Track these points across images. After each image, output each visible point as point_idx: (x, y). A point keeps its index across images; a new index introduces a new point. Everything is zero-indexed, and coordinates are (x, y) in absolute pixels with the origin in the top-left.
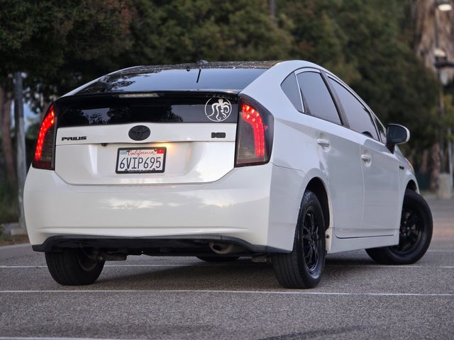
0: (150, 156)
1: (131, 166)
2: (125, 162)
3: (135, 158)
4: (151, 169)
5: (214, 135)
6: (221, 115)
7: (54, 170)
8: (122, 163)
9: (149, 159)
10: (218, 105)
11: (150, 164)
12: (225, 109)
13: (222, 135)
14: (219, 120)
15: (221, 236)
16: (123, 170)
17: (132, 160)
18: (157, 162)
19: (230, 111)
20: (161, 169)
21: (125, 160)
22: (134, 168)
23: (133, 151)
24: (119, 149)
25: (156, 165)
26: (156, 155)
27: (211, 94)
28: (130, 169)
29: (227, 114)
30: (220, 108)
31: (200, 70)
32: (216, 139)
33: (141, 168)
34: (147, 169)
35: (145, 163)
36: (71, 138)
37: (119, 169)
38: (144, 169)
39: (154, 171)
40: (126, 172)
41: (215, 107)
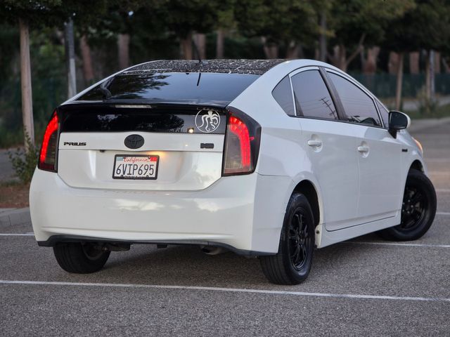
0: (145, 163)
1: (127, 172)
2: (121, 168)
3: (130, 165)
4: (145, 176)
5: (203, 146)
6: (210, 126)
7: (57, 172)
8: (118, 169)
9: (143, 167)
10: (207, 116)
11: (144, 171)
12: (214, 120)
13: (211, 146)
14: (208, 131)
15: (208, 242)
16: (119, 175)
17: (128, 167)
18: (150, 169)
19: (218, 122)
20: (154, 176)
21: (122, 166)
22: (129, 174)
23: (129, 158)
24: (116, 156)
25: (149, 172)
26: (150, 163)
27: (201, 107)
28: (126, 175)
29: (216, 126)
30: (209, 119)
31: (200, 74)
32: (205, 149)
33: (136, 174)
34: (142, 176)
35: (140, 170)
36: (73, 144)
37: (116, 175)
38: (138, 176)
39: (147, 178)
40: (122, 178)
41: (205, 118)
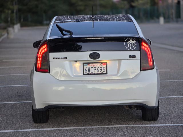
0: (100, 66)
1: (91, 71)
2: (87, 69)
3: (92, 68)
4: (101, 73)
5: (130, 57)
6: (132, 47)
7: (49, 73)
8: (85, 70)
9: (99, 68)
10: (130, 42)
11: (100, 70)
12: (134, 44)
13: (134, 57)
14: (132, 49)
15: (137, 103)
16: (87, 73)
17: (91, 69)
18: (103, 69)
19: (136, 45)
20: (106, 72)
21: (87, 68)
22: (92, 72)
23: (91, 64)
24: (83, 63)
25: (103, 71)
26: (102, 66)
27: (126, 37)
28: (90, 73)
29: (135, 47)
30: (131, 43)
31: (93, 22)
32: (131, 58)
33: (96, 72)
34: (99, 73)
35: (97, 70)
36: (58, 58)
37: (85, 73)
38: (97, 73)
39: (102, 74)
40: (88, 74)
41: (129, 43)
